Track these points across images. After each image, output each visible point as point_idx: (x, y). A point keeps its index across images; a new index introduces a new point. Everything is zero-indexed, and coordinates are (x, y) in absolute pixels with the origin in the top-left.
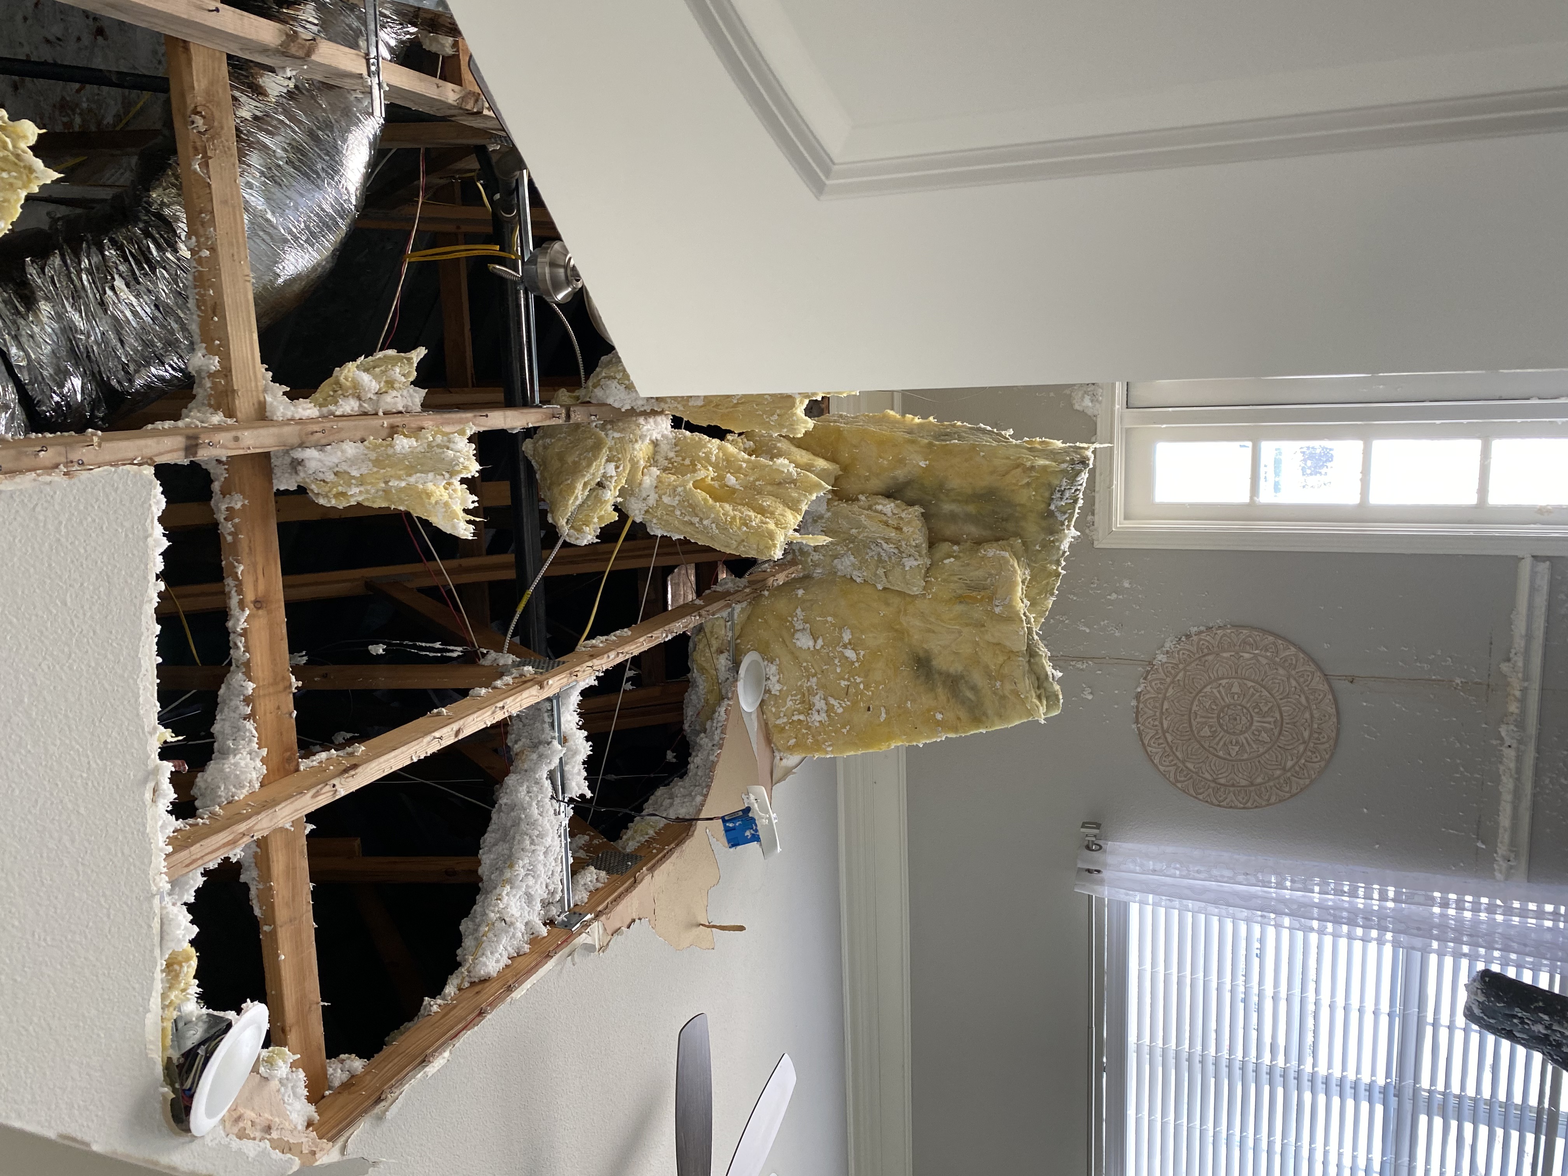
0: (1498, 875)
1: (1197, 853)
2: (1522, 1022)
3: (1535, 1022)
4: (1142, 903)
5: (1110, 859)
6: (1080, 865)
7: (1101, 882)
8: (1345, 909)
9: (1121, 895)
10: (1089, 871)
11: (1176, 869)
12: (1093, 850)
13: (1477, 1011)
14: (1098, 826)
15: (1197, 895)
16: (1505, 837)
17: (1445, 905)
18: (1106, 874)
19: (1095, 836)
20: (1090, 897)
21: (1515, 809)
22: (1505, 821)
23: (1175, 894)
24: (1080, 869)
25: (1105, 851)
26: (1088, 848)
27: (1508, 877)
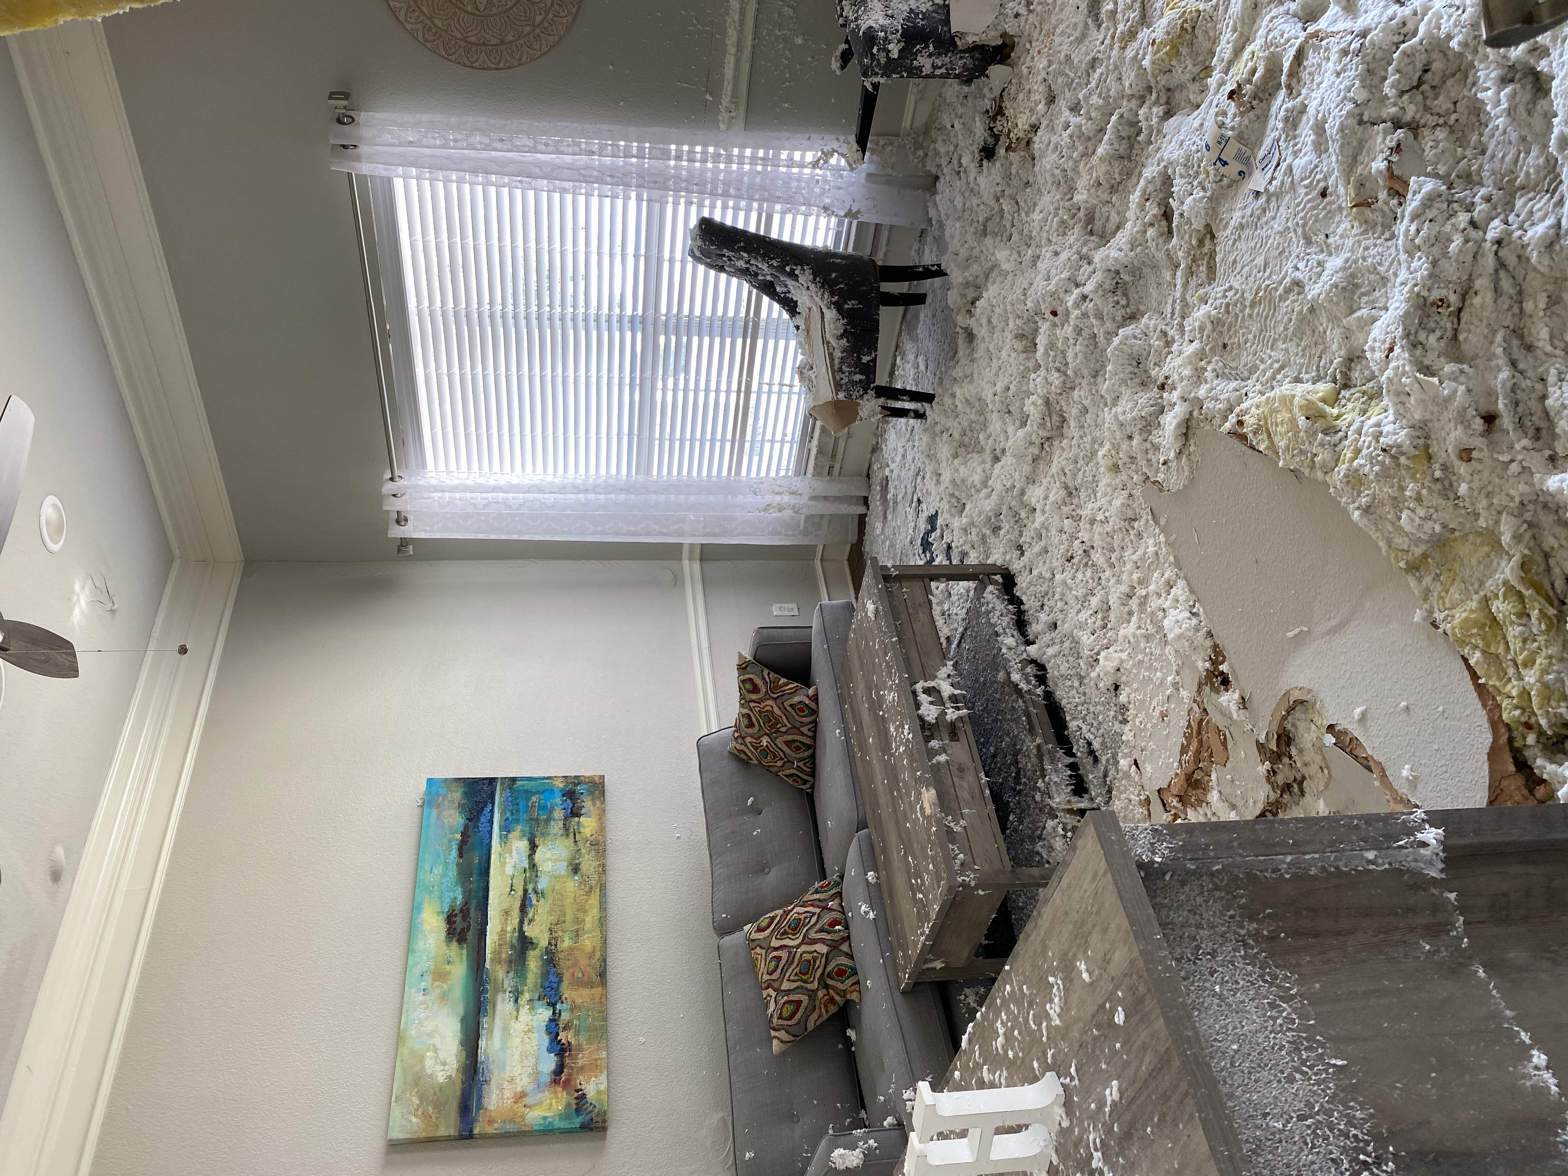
0: (722, 126)
1: (453, 120)
2: (730, 260)
3: (738, 259)
4: (405, 177)
5: (365, 133)
6: (333, 141)
7: (358, 158)
8: (594, 169)
9: (380, 170)
10: (344, 147)
11: (434, 138)
12: (344, 124)
13: (697, 253)
14: (347, 96)
15: (458, 166)
16: (728, 88)
17: (678, 158)
18: (363, 149)
19: (345, 108)
20: (350, 175)
21: (738, 61)
22: (729, 73)
23: (435, 166)
24: (334, 145)
25: (358, 124)
26: (340, 121)
27: (729, 126)
